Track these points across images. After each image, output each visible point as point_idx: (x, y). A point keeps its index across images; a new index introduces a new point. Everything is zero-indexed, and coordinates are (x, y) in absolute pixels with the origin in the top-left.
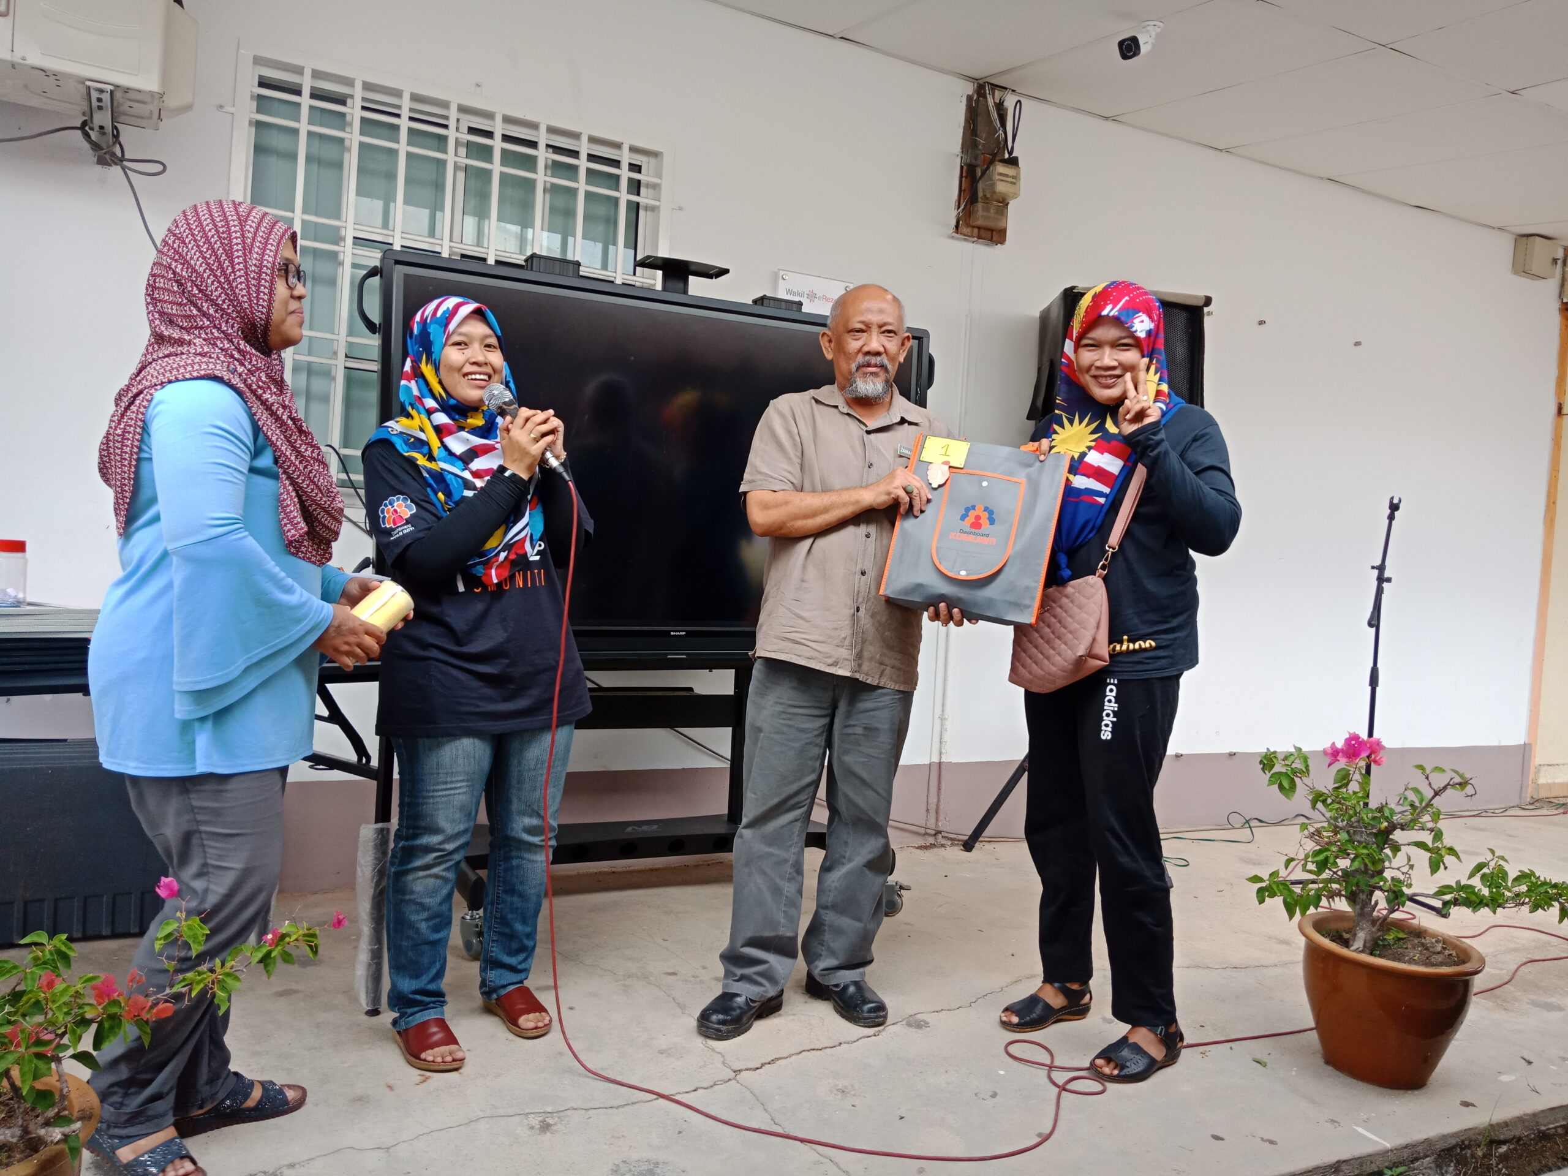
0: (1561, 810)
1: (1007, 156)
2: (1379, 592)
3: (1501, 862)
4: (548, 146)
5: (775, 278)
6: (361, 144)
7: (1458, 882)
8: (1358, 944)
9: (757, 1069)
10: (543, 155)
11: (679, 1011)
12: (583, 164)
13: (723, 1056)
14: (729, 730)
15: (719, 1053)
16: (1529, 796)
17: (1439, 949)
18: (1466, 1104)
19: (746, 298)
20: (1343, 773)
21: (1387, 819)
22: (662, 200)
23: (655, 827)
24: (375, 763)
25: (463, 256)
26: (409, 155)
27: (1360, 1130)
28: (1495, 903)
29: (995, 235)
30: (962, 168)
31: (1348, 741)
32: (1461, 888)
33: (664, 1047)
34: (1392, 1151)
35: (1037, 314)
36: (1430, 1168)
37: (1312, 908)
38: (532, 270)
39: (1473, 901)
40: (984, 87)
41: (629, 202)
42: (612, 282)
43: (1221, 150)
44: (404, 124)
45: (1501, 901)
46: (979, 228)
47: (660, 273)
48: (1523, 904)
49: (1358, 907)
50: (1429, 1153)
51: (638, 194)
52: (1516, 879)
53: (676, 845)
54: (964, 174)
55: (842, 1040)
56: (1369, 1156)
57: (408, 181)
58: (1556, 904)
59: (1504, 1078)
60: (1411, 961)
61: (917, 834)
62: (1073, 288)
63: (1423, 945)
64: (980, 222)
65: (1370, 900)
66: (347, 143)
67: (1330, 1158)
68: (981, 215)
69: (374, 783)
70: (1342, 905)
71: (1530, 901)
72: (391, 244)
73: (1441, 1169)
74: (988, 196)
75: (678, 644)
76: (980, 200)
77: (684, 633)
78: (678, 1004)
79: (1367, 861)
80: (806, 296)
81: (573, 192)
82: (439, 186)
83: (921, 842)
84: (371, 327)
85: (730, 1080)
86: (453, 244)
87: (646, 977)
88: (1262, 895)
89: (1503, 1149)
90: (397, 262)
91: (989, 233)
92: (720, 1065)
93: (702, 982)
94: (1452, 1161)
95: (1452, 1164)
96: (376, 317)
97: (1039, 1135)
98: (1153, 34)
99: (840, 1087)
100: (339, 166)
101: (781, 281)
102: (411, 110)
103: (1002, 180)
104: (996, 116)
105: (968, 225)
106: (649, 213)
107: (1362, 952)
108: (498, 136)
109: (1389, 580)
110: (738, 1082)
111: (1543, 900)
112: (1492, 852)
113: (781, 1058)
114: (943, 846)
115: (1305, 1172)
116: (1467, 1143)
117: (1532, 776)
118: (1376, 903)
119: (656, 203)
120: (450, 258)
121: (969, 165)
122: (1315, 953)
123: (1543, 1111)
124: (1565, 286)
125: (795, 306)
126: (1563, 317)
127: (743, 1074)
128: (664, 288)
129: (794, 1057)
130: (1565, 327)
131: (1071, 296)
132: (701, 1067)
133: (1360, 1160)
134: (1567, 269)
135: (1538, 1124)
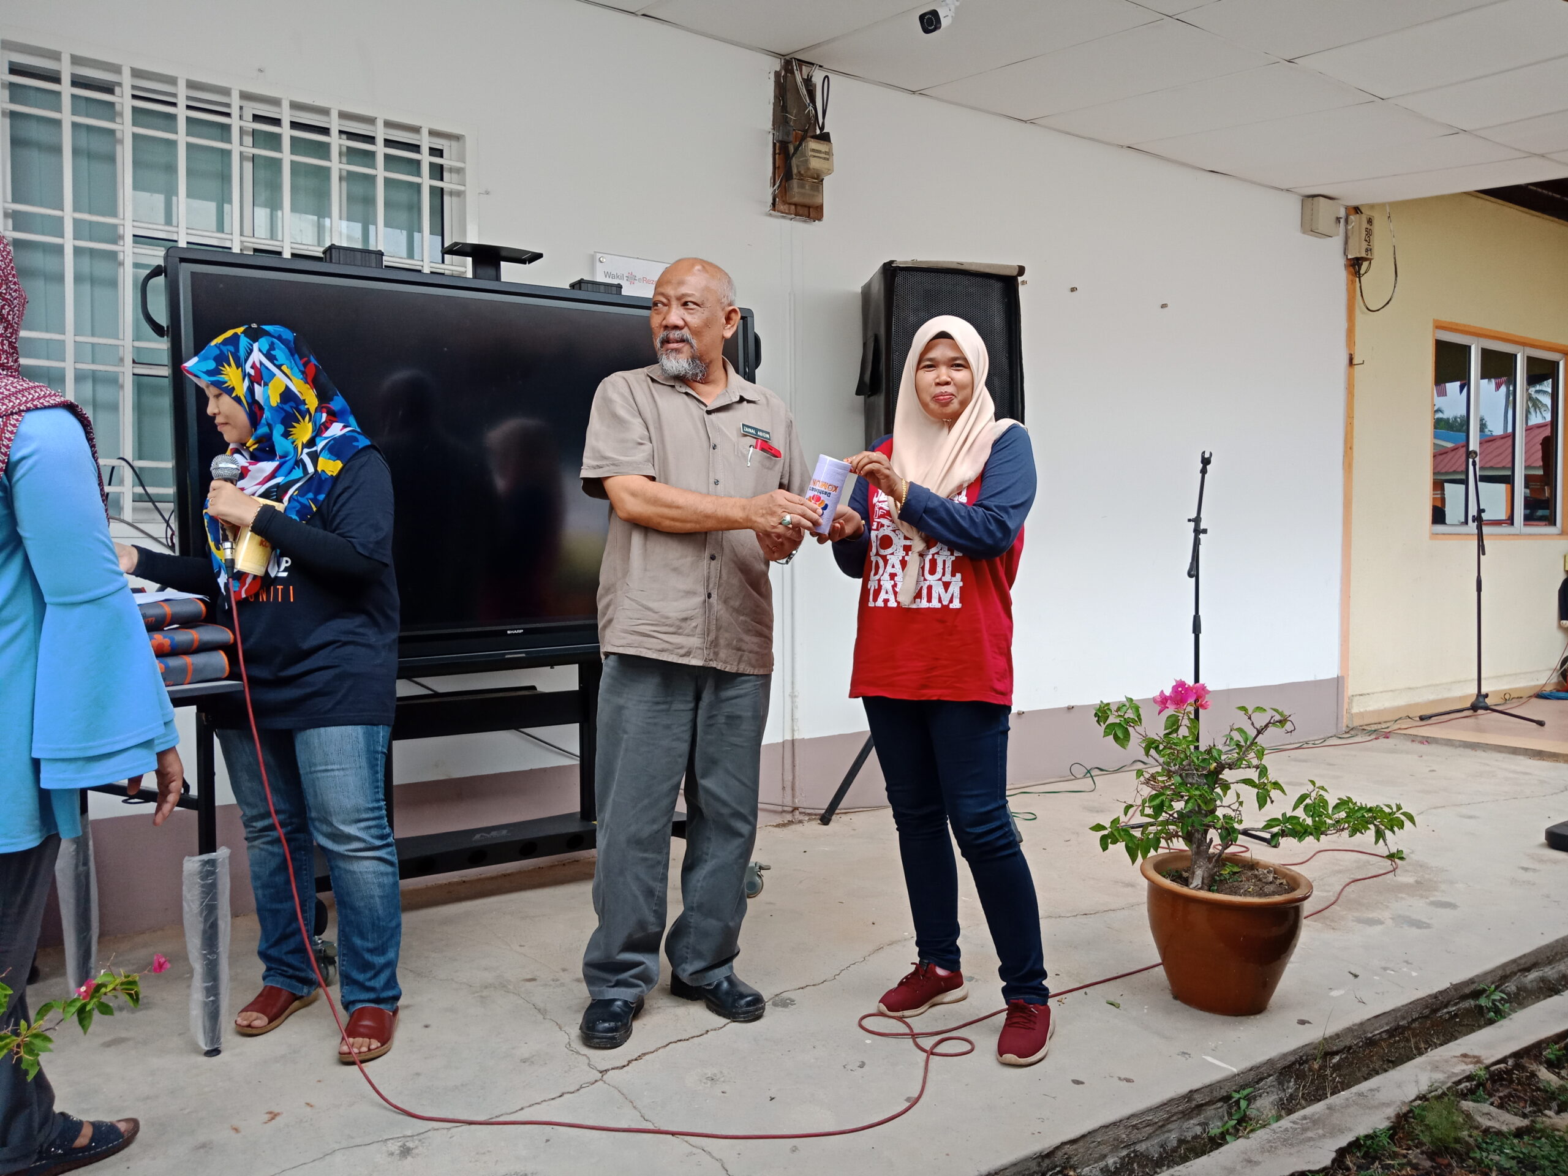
0: (1373, 737)
1: (818, 132)
2: (1197, 543)
3: (1322, 792)
4: (341, 132)
5: (592, 261)
6: (135, 136)
7: (1284, 815)
8: (1197, 881)
9: (624, 1066)
10: (336, 142)
11: (540, 1017)
12: (380, 149)
13: (588, 1058)
14: (576, 727)
16: (1344, 725)
17: (1271, 878)
18: (1302, 1022)
19: (563, 283)
20: (1173, 719)
21: (1215, 760)
22: (467, 184)
23: (504, 832)
24: (194, 792)
25: (256, 250)
26: (189, 146)
27: (1210, 1059)
28: (1318, 831)
29: (811, 211)
30: (774, 144)
31: (1175, 688)
32: (1287, 819)
33: (526, 1055)
34: (1238, 1075)
35: (858, 289)
36: (1273, 1086)
37: (1152, 850)
38: (331, 261)
39: (1298, 831)
40: (792, 62)
41: (432, 188)
42: (420, 271)
43: (1025, 122)
44: (182, 113)
45: (1323, 829)
46: (796, 205)
47: (469, 260)
48: (1343, 829)
49: (1195, 846)
50: (1271, 1072)
51: (442, 180)
52: (1335, 808)
53: (528, 849)
54: (777, 151)
55: (709, 1028)
56: (1219, 1082)
57: (189, 173)
58: (1372, 827)
59: (1334, 993)
60: (1246, 893)
61: (775, 812)
62: (892, 262)
63: (1256, 876)
64: (796, 199)
65: (1205, 838)
66: (119, 135)
67: (1183, 1089)
68: (797, 192)
69: (194, 814)
70: (1179, 844)
71: (1349, 826)
72: (176, 241)
73: (1283, 1086)
74: (802, 172)
75: (515, 642)
76: (794, 177)
77: (521, 631)
78: (539, 1010)
79: (1199, 801)
80: (625, 278)
81: (371, 179)
82: (225, 178)
83: (779, 820)
84: (158, 330)
85: (596, 1081)
86: (244, 239)
87: (504, 986)
88: (1104, 843)
89: (1336, 1059)
90: (183, 260)
91: (807, 209)
92: (588, 1068)
93: (562, 985)
94: (1292, 1077)
95: (1292, 1080)
96: (163, 320)
97: (908, 1099)
98: (953, 8)
99: (709, 1075)
100: (111, 159)
101: (598, 264)
102: (188, 98)
103: (815, 156)
104: (805, 92)
105: (785, 202)
106: (454, 199)
107: (1200, 889)
108: (286, 124)
109: (1205, 531)
110: (604, 1082)
111: (1359, 824)
112: (1313, 783)
113: (647, 1053)
114: (800, 822)
115: (1161, 1106)
116: (1304, 1058)
117: (1346, 706)
118: (1211, 840)
119: (461, 188)
120: (241, 254)
121: (781, 142)
122: (1157, 895)
123: (1369, 1020)
124: (1350, 241)
125: (614, 289)
126: (1349, 273)
127: (610, 1073)
128: (475, 275)
129: (661, 1050)
130: (1353, 282)
131: (890, 271)
132: (566, 1072)
133: (1210, 1087)
134: (1350, 227)
135: (1365, 1032)
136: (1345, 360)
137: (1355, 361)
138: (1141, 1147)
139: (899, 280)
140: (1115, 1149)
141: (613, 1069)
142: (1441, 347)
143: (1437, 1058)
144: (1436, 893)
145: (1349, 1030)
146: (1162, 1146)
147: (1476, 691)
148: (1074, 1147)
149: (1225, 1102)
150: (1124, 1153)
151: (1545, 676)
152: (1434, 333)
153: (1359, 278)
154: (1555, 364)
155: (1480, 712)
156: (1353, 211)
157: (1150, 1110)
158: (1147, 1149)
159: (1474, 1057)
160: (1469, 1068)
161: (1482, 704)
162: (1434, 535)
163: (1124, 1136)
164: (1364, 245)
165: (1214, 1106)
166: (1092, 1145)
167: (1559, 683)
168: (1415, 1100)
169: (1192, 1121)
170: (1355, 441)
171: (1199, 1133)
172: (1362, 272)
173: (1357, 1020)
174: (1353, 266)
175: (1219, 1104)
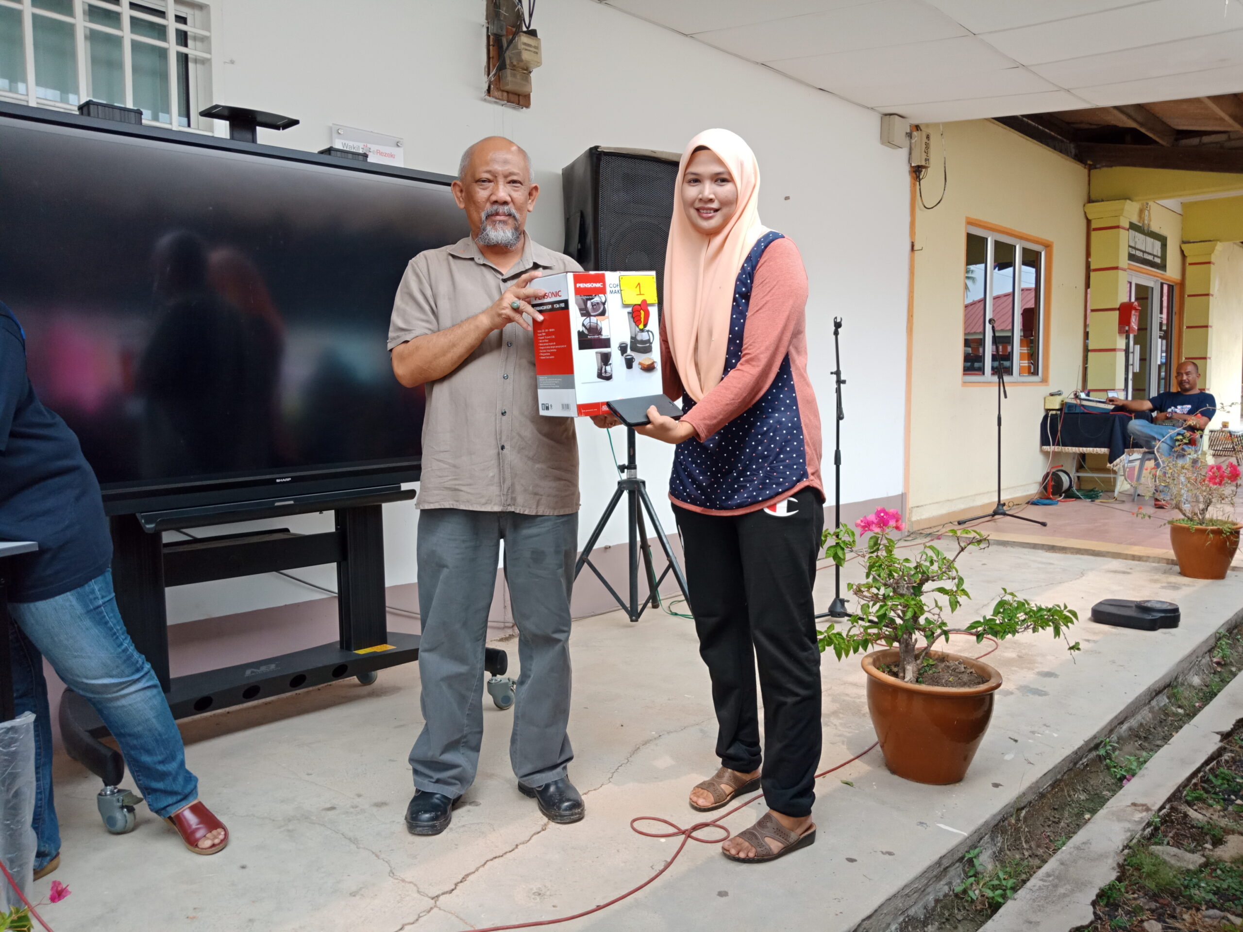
2: (838, 391)
3: (1010, 597)
5: (331, 131)
7: (984, 617)
8: (910, 674)
9: (453, 890)
11: (353, 847)
12: (125, 11)
13: (415, 885)
14: (335, 565)
15: (410, 882)
16: (906, 530)
17: (962, 669)
18: (996, 785)
20: (875, 540)
21: (923, 574)
22: (213, 53)
23: (273, 666)
27: (942, 826)
28: (1014, 630)
29: (521, 99)
30: (488, 37)
31: (877, 514)
32: (987, 622)
34: (968, 838)
36: (989, 842)
38: (88, 116)
39: (998, 631)
41: (179, 54)
43: (686, 35)
45: (1017, 628)
46: (508, 92)
47: (227, 123)
48: (1028, 627)
49: (903, 646)
50: (987, 831)
51: (186, 45)
53: (298, 681)
54: (491, 43)
55: (518, 842)
56: (957, 846)
58: (1051, 624)
59: (1008, 757)
60: (946, 685)
62: (596, 148)
63: (949, 667)
64: (509, 87)
65: (911, 639)
67: (935, 857)
68: (511, 81)
71: (1031, 625)
73: (994, 841)
74: (515, 63)
75: (284, 491)
76: (508, 66)
77: (289, 479)
78: (350, 839)
79: (916, 609)
81: (117, 40)
85: (431, 908)
87: (307, 818)
89: (1024, 812)
91: (517, 97)
92: (416, 895)
93: (363, 811)
94: (999, 833)
95: (999, 836)
99: (535, 890)
101: (336, 135)
103: (526, 50)
105: (498, 89)
106: (198, 65)
107: (912, 682)
109: (844, 382)
110: (440, 909)
111: (1043, 622)
112: (1004, 590)
113: (470, 874)
115: (923, 874)
116: (1005, 816)
117: (907, 516)
118: (916, 640)
119: (207, 56)
121: (495, 35)
122: (876, 688)
123: (1041, 778)
124: (913, 154)
125: (361, 158)
126: (912, 177)
127: (442, 898)
128: (232, 137)
129: (481, 869)
130: (914, 185)
131: (596, 156)
132: (399, 903)
133: (952, 852)
134: (913, 141)
135: (1039, 788)
136: (909, 247)
137: (916, 248)
138: (912, 912)
139: (603, 164)
140: (896, 917)
141: (443, 894)
142: (971, 238)
143: (1114, 809)
144: (1037, 665)
145: (1030, 788)
146: (925, 908)
147: (996, 499)
148: (871, 921)
149: (961, 862)
150: (901, 919)
151: (1033, 489)
152: (966, 228)
153: (920, 180)
154: (1038, 254)
155: (997, 517)
156: (915, 129)
157: (918, 878)
158: (916, 912)
159: (1143, 805)
160: (1145, 816)
161: (1001, 511)
162: (965, 383)
163: (901, 905)
164: (924, 156)
165: (955, 867)
166: (881, 917)
167: (1041, 492)
168: (1123, 850)
169: (942, 883)
170: (915, 310)
171: (947, 892)
172: (921, 177)
173: (1034, 780)
174: (915, 172)
175: (957, 865)
